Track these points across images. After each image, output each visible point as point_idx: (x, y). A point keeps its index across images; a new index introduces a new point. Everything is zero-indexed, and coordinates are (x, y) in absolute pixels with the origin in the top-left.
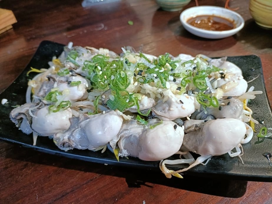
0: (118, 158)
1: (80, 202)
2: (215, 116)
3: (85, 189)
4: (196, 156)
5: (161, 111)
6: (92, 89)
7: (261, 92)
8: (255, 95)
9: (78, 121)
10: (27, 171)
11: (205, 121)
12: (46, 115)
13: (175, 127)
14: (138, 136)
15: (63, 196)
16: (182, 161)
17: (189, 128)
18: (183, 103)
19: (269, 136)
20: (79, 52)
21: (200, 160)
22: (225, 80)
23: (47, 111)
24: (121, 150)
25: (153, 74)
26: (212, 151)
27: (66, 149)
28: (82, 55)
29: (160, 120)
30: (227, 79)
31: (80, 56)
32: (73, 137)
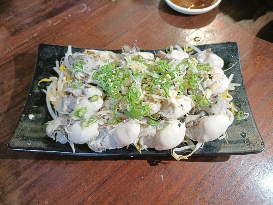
0: (140, 151)
1: (117, 184)
2: (207, 111)
3: (119, 174)
4: (196, 143)
5: (167, 114)
6: (106, 97)
7: (239, 85)
8: (235, 87)
9: (106, 130)
10: (70, 169)
11: (200, 117)
12: (80, 131)
13: (179, 125)
14: (153, 136)
15: (104, 182)
16: (186, 148)
17: (189, 123)
18: (183, 106)
19: (244, 119)
20: (83, 59)
21: (199, 146)
22: (212, 81)
23: (80, 128)
24: (142, 146)
25: (157, 85)
26: (206, 139)
27: (101, 151)
28: (87, 62)
29: (167, 120)
30: (214, 80)
31: (85, 63)
32: (104, 142)
